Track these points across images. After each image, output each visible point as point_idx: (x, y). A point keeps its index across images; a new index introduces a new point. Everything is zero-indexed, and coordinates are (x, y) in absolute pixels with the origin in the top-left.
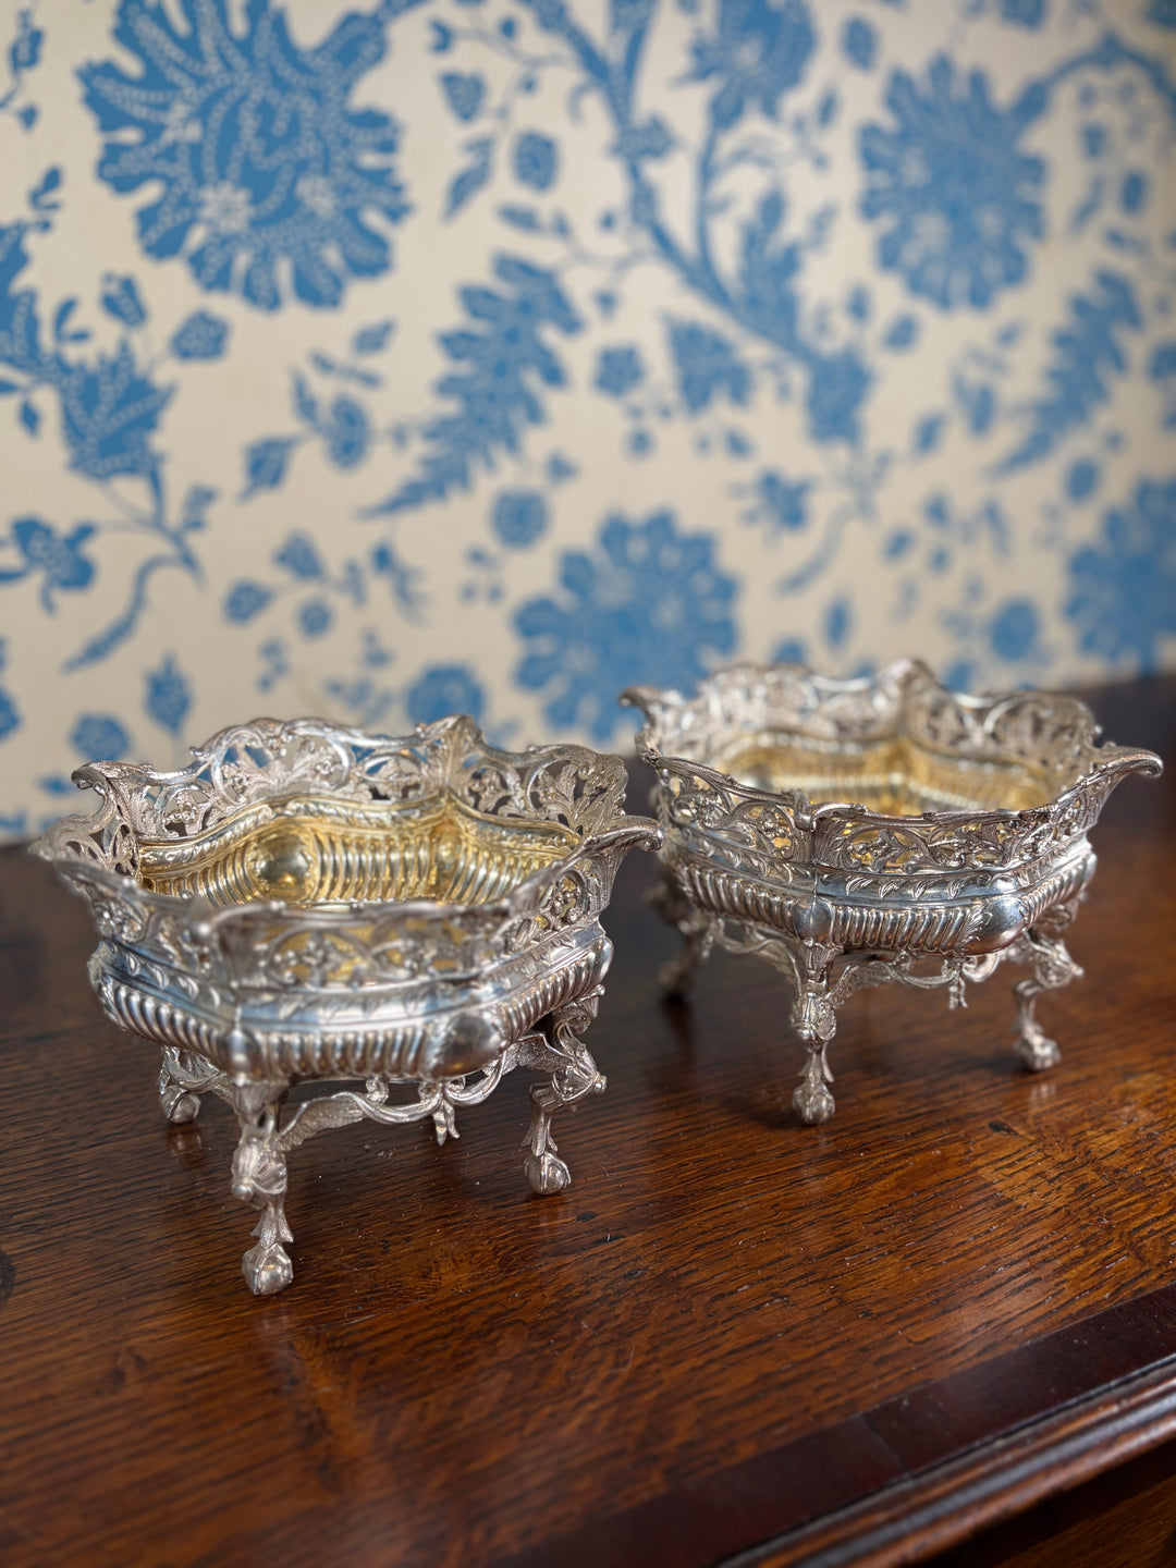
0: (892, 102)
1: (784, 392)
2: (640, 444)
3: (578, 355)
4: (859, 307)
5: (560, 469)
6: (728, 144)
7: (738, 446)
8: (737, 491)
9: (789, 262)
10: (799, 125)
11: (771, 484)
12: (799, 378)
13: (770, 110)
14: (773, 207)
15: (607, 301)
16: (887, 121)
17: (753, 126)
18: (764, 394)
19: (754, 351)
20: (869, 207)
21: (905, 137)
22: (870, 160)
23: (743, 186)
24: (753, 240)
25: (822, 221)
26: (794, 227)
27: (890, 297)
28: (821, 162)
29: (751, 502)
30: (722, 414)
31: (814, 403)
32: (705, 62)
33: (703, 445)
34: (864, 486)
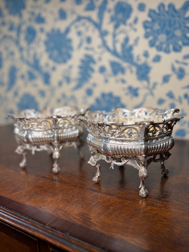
0: (150, 16)
1: (132, 72)
2: (106, 81)
3: (96, 67)
4: (146, 54)
5: (95, 85)
6: (118, 31)
7: (123, 81)
8: (124, 89)
9: (131, 48)
10: (130, 25)
11: (130, 88)
12: (134, 69)
13: (125, 23)
14: (127, 40)
15: (100, 59)
16: (149, 19)
17: (122, 27)
18: (128, 72)
19: (125, 65)
20: (146, 36)
21: (153, 21)
22: (145, 27)
23: (121, 37)
24: (123, 46)
25: (137, 41)
26: (131, 42)
27: (153, 52)
28: (135, 30)
29: (127, 91)
30: (120, 76)
31: (138, 73)
32: (112, 19)
33: (117, 81)
34: (151, 89)
